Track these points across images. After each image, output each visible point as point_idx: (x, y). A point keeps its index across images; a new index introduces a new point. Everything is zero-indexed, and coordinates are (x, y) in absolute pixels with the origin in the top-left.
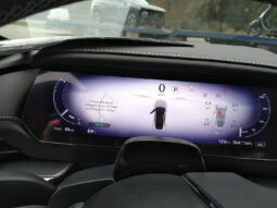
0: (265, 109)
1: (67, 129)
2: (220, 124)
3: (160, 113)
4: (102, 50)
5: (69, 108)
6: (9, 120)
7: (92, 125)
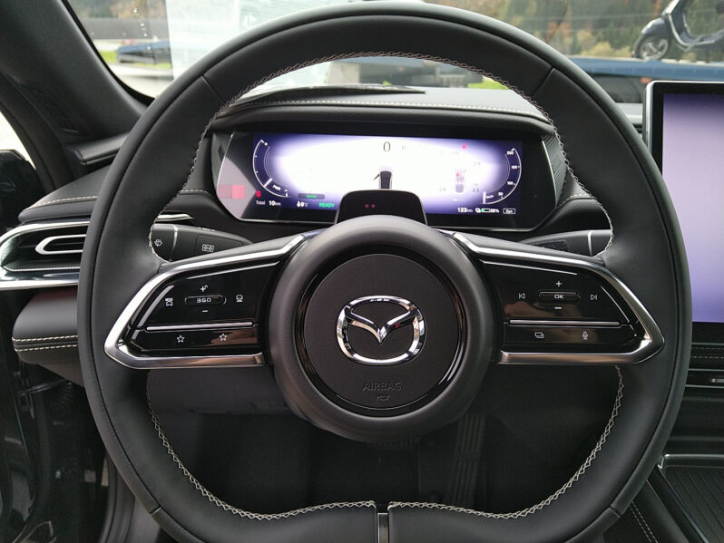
0: (514, 167)
1: (273, 203)
2: (460, 189)
3: (385, 177)
4: (313, 102)
5: (274, 177)
6: (196, 194)
7: (302, 197)
